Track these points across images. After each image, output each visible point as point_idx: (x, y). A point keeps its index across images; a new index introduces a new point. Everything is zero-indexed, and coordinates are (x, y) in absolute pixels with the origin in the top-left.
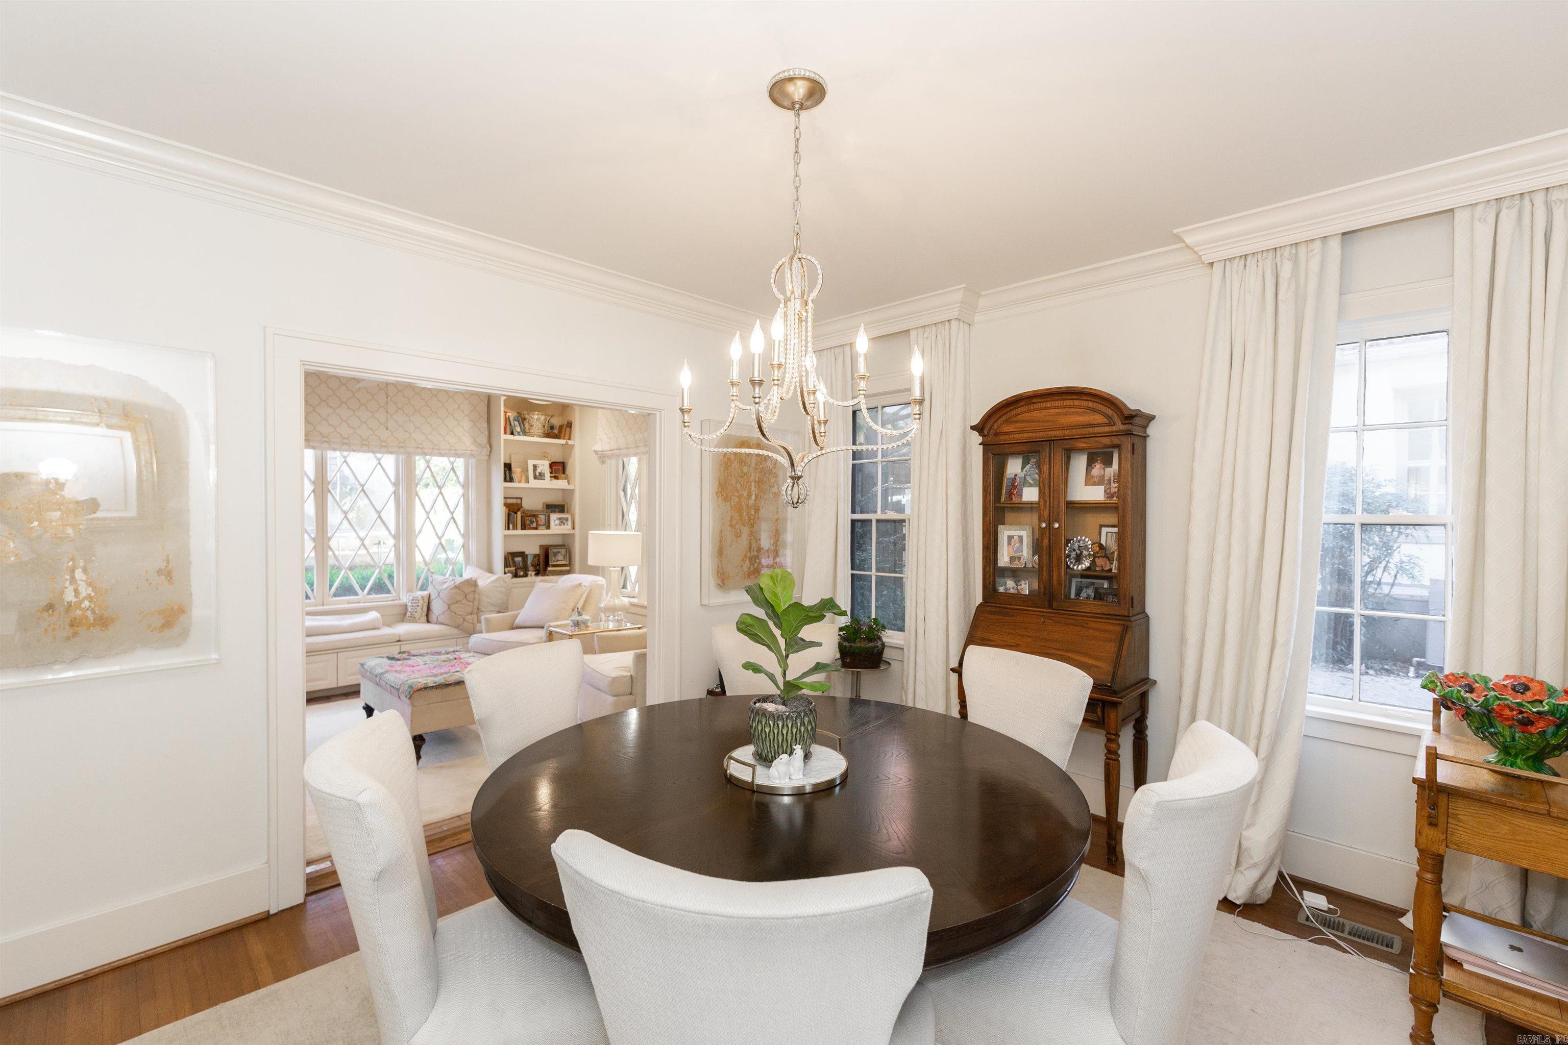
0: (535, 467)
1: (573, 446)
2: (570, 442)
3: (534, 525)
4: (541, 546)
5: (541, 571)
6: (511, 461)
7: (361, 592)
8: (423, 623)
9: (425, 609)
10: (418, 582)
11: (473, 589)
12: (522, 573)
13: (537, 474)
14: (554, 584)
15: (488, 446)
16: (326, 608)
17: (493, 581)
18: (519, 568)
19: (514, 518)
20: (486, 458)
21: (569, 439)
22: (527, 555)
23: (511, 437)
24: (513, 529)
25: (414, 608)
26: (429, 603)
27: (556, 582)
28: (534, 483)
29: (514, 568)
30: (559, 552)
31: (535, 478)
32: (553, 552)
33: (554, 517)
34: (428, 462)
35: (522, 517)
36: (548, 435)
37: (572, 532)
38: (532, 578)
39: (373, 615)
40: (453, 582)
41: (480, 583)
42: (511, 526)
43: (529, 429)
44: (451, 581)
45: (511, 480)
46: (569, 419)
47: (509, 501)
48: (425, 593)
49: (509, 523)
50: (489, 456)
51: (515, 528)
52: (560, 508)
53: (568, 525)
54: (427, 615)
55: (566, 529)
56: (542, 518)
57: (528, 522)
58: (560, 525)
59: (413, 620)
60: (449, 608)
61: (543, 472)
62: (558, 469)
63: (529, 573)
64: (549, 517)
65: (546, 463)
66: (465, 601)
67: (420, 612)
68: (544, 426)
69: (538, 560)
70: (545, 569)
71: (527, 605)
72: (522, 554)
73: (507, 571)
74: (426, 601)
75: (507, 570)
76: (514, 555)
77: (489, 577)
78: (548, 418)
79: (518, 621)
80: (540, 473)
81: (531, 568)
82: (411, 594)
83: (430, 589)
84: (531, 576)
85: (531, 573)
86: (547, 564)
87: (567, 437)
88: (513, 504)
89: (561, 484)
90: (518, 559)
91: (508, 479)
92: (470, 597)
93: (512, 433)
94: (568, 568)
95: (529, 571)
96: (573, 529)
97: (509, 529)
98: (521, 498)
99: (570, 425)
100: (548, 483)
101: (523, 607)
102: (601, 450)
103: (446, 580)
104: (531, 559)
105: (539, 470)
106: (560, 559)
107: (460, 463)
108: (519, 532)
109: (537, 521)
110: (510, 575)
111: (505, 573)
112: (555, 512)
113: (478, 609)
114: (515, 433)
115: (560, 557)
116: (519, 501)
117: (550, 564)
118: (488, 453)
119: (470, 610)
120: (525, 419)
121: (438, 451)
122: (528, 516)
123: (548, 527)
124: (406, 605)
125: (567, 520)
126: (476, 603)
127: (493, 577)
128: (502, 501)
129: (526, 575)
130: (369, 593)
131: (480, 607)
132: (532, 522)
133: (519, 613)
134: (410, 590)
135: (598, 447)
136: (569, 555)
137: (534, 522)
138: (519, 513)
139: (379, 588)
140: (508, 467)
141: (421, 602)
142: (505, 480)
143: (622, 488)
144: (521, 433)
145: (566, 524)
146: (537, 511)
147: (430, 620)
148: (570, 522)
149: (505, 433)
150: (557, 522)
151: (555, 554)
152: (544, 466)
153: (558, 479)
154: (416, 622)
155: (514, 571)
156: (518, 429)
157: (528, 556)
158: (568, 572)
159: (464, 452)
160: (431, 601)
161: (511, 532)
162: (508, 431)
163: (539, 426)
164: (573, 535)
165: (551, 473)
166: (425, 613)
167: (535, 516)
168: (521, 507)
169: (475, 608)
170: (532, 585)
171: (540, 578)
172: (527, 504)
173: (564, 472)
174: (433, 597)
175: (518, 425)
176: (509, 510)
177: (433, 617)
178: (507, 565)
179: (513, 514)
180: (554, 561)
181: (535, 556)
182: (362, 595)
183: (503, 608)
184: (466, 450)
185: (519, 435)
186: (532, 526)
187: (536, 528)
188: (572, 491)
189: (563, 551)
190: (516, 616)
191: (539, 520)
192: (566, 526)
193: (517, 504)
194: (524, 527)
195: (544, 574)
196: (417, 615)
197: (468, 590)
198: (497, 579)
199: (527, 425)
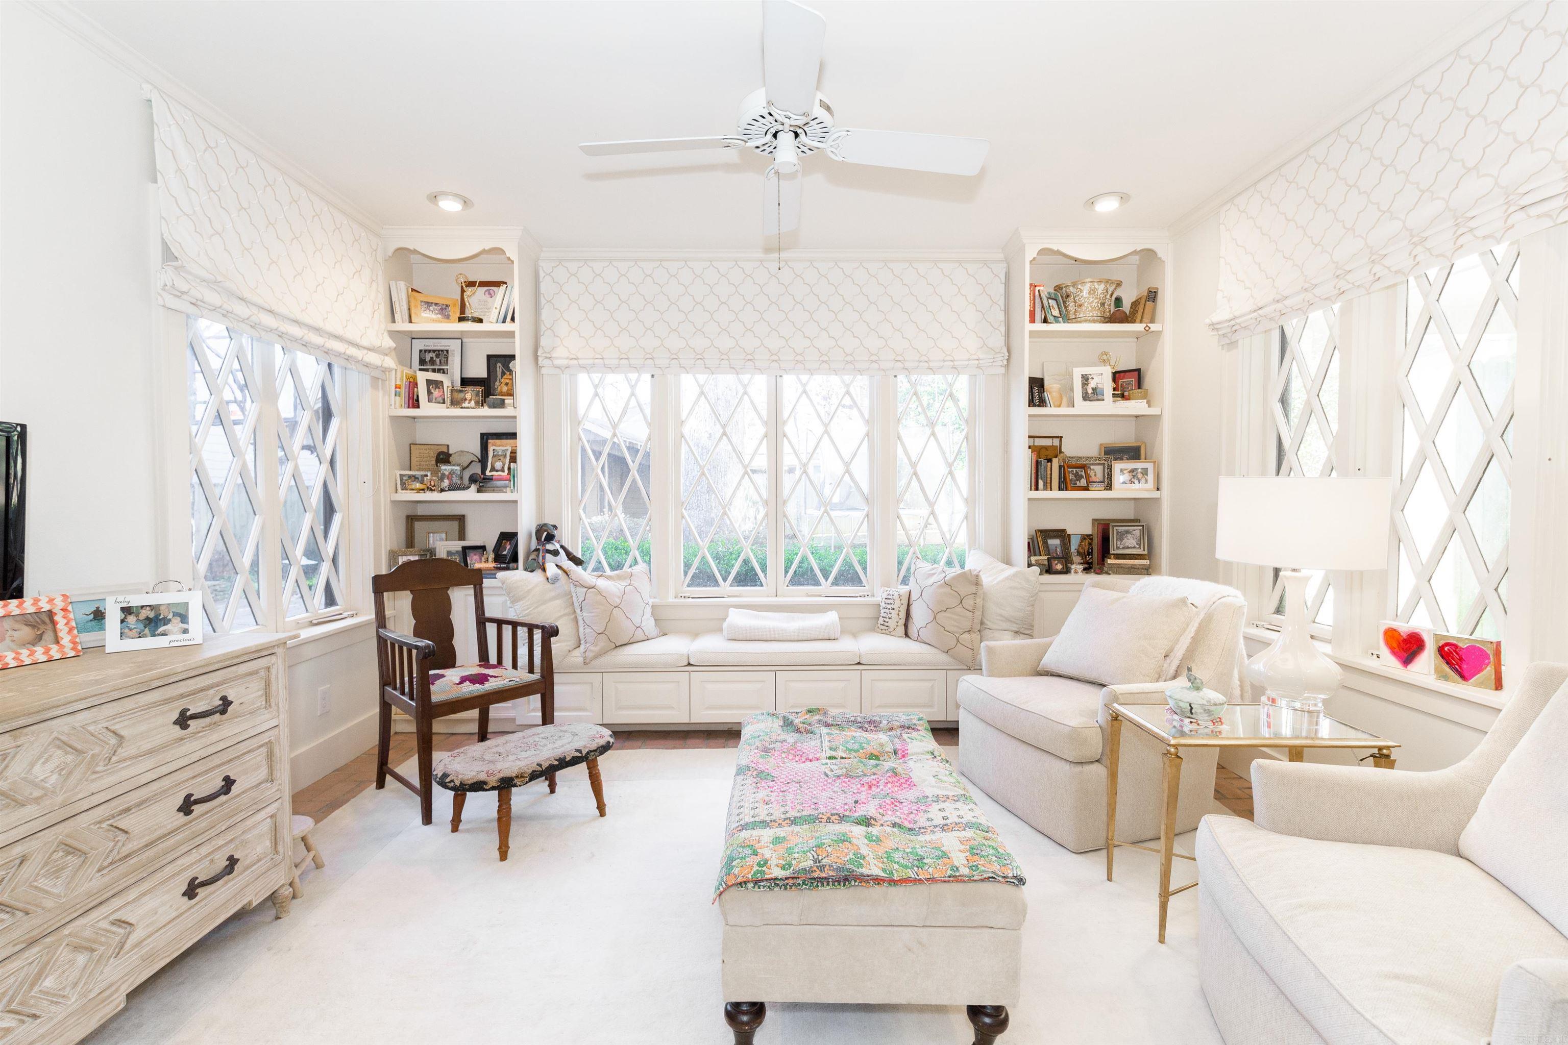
0: (1085, 379)
1: (1159, 333)
2: (1154, 327)
3: (1083, 482)
4: (1094, 521)
5: (1095, 565)
6: (1043, 375)
7: (824, 581)
8: (899, 637)
9: (903, 615)
10: (899, 571)
11: (973, 589)
12: (1059, 567)
13: (1090, 391)
14: (1121, 594)
15: (1005, 350)
16: (780, 600)
17: (1007, 578)
18: (1054, 558)
19: (1046, 471)
20: (1003, 370)
21: (1152, 321)
22: (1069, 536)
23: (1045, 327)
24: (1045, 488)
25: (888, 611)
26: (909, 605)
27: (1125, 590)
28: (1083, 407)
29: (1046, 558)
30: (1127, 532)
31: (1086, 397)
32: (1118, 533)
33: (1121, 470)
34: (913, 385)
35: (1060, 467)
36: (1112, 319)
37: (1156, 494)
38: (1077, 576)
39: (832, 617)
40: (943, 575)
41: (986, 579)
42: (1041, 483)
43: (1076, 311)
44: (940, 573)
45: (1042, 403)
46: (1153, 285)
47: (1040, 442)
48: (904, 589)
49: (1038, 478)
50: (1008, 365)
51: (1048, 486)
52: (1133, 453)
53: (1146, 481)
54: (906, 626)
55: (1142, 490)
56: (1097, 472)
57: (1071, 477)
58: (1132, 482)
59: (886, 630)
60: (935, 618)
61: (1100, 386)
62: (1129, 383)
63: (1073, 567)
64: (1110, 468)
65: (1107, 372)
66: (959, 609)
67: (896, 620)
68: (1103, 304)
69: (1090, 544)
70: (1102, 561)
71: (1064, 629)
72: (1061, 534)
73: (1033, 562)
74: (905, 603)
75: (1033, 559)
76: (1047, 534)
77: (1003, 570)
78: (1111, 289)
79: (1049, 660)
80: (1094, 390)
81: (1077, 559)
82: (886, 589)
83: (912, 585)
84: (1076, 572)
85: (1077, 567)
86: (1105, 551)
87: (1147, 316)
88: (1046, 448)
89: (1135, 406)
90: (1054, 542)
91: (1037, 401)
92: (969, 603)
93: (1045, 321)
94: (1146, 562)
95: (1072, 563)
96: (1158, 489)
97: (1037, 489)
98: (1061, 438)
99: (1153, 296)
100: (1109, 406)
101: (1058, 631)
102: (1227, 316)
103: (933, 572)
104: (1078, 543)
105: (1092, 384)
106: (1130, 542)
107: (962, 384)
108: (1056, 494)
109: (1088, 476)
110: (1036, 569)
111: (1030, 565)
112: (1121, 459)
113: (982, 623)
114: (1050, 318)
115: (1130, 541)
116: (1056, 442)
117: (1112, 552)
118: (1005, 362)
119: (967, 625)
120: (1068, 296)
121: (926, 364)
122: (1069, 467)
123: (1109, 487)
124: (879, 605)
125: (1145, 472)
126: (978, 613)
127: (1010, 571)
128: (1026, 442)
129: (1066, 571)
130: (834, 584)
131: (985, 621)
132: (1079, 478)
133: (1049, 645)
134: (886, 584)
135: (1221, 315)
136: (1148, 538)
137: (1082, 477)
138: (1056, 462)
139: (848, 577)
140: (1037, 385)
141: (898, 603)
142: (1031, 403)
143: (1279, 396)
144: (1060, 319)
145: (1143, 481)
146: (1089, 458)
147: (910, 632)
148: (1151, 477)
149: (1032, 320)
150: (1126, 477)
151: (1121, 536)
152: (1103, 379)
153: (1128, 399)
154: (890, 634)
155: (1046, 563)
156: (1056, 312)
157: (1072, 538)
158: (1147, 571)
159: (966, 363)
160: (910, 603)
161: (1042, 494)
162: (1039, 315)
163: (1094, 304)
164: (1157, 500)
165: (1114, 389)
166: (903, 621)
167: (1083, 467)
168: (1061, 452)
169: (977, 621)
170: (1078, 589)
171: (1092, 578)
172: (1071, 449)
173: (1139, 386)
174: (913, 597)
175: (1056, 306)
176: (1039, 456)
177: (913, 630)
178: (1032, 549)
179: (1044, 462)
180: (1118, 548)
181: (1084, 537)
182: (825, 586)
183: (1025, 629)
184: (969, 360)
185: (1057, 322)
186: (1078, 484)
187: (1086, 488)
188: (1156, 419)
189: (1137, 531)
190: (1045, 649)
191: (1092, 474)
192: (1142, 485)
193: (1053, 447)
194: (1064, 485)
195: (1100, 572)
196: (892, 624)
197: (964, 590)
198: (1015, 575)
199: (1071, 306)
